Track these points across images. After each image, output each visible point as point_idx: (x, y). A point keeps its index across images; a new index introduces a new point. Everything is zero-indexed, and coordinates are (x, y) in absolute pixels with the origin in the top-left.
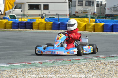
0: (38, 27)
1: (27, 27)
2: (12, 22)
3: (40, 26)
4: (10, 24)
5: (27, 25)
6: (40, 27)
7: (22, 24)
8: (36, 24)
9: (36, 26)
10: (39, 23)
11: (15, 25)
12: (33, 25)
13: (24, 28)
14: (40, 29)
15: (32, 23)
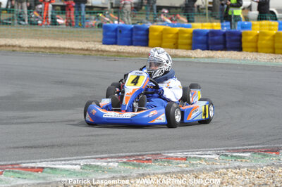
0: (254, 44)
1: (228, 45)
2: (191, 30)
3: (259, 42)
4: (187, 35)
5: (227, 39)
6: (259, 45)
7: (216, 38)
8: (251, 38)
9: (249, 42)
10: (258, 35)
11: (200, 38)
12: (243, 39)
13: (221, 46)
14: (259, 50)
15: (240, 35)
